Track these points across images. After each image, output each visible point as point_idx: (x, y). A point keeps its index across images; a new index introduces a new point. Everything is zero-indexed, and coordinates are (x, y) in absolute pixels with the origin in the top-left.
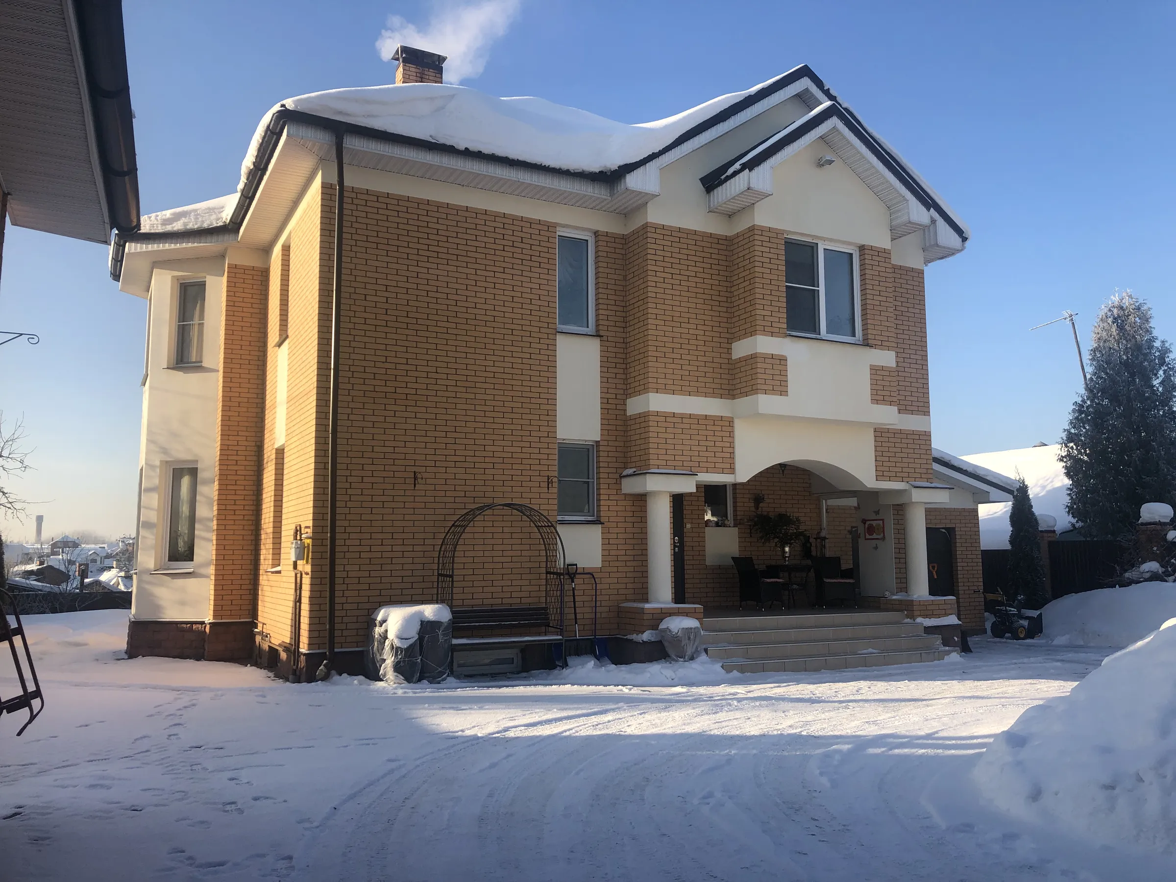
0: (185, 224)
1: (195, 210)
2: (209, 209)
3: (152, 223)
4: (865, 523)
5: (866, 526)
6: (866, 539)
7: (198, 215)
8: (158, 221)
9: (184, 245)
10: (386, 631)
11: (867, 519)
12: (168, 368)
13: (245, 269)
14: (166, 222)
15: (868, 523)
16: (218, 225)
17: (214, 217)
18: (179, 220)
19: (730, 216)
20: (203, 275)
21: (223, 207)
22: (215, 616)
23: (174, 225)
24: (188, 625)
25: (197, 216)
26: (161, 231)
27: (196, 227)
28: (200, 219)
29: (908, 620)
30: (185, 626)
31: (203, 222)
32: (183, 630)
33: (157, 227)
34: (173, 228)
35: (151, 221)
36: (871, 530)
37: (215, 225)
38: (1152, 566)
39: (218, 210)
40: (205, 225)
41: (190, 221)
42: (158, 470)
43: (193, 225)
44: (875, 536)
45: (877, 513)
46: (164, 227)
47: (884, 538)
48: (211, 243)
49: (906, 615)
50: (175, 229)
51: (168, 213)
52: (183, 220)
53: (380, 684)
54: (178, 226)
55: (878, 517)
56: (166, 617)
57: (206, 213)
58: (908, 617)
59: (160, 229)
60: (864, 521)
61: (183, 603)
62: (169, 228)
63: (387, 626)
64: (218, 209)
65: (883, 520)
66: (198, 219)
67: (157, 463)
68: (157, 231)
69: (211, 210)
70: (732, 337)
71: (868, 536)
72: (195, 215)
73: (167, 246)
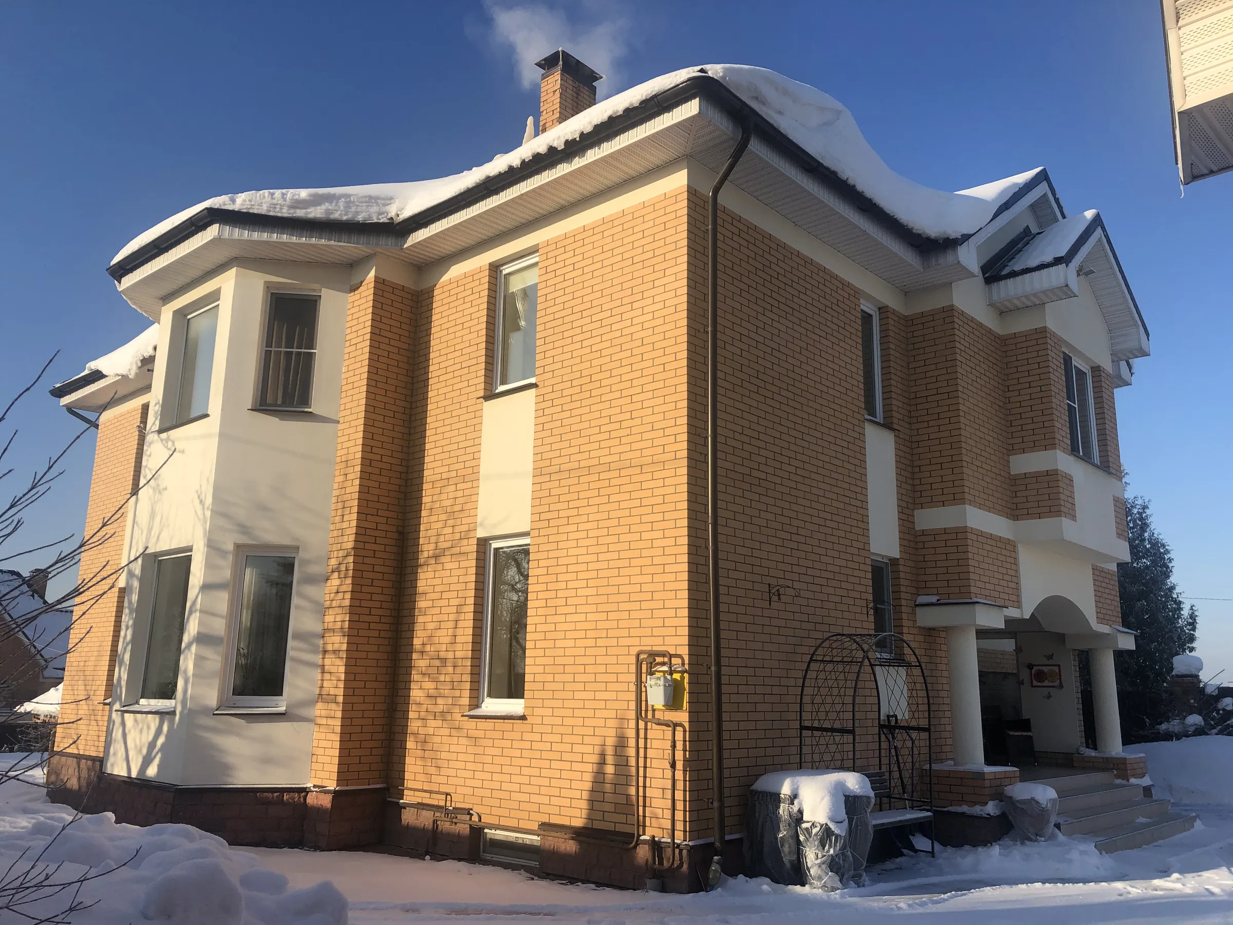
0: (328, 212)
1: (347, 196)
2: (370, 197)
3: (275, 201)
4: (1031, 669)
5: (1033, 671)
6: (1033, 686)
7: (350, 202)
8: (285, 200)
9: (313, 241)
10: (801, 812)
11: (1033, 663)
12: (251, 410)
13: (394, 287)
14: (298, 204)
15: (1035, 668)
16: (381, 221)
17: (374, 209)
18: (320, 204)
19: (1002, 313)
20: (316, 286)
21: (391, 198)
22: (339, 781)
23: (309, 210)
24: (276, 794)
25: (348, 204)
26: (286, 215)
27: (345, 218)
28: (353, 209)
29: (1119, 781)
30: (270, 795)
31: (357, 213)
32: (268, 803)
33: (281, 209)
34: (307, 213)
35: (272, 199)
36: (1040, 676)
37: (376, 221)
38: (1195, 719)
39: (383, 202)
40: (360, 218)
41: (337, 208)
42: (231, 557)
43: (341, 215)
44: (1046, 683)
45: (1050, 657)
46: (292, 211)
47: (1061, 686)
48: (357, 244)
49: (1115, 775)
50: (311, 216)
51: (304, 193)
52: (326, 206)
53: (807, 889)
54: (316, 212)
55: (1051, 662)
56: (235, 782)
57: (363, 202)
58: (1118, 777)
59: (285, 213)
60: (1030, 667)
61: (267, 761)
62: (300, 213)
63: (800, 804)
64: (383, 199)
65: (1059, 666)
66: (350, 208)
67: (230, 547)
68: (279, 215)
69: (371, 200)
70: (1012, 450)
71: (1035, 683)
72: (346, 202)
73: (285, 238)
